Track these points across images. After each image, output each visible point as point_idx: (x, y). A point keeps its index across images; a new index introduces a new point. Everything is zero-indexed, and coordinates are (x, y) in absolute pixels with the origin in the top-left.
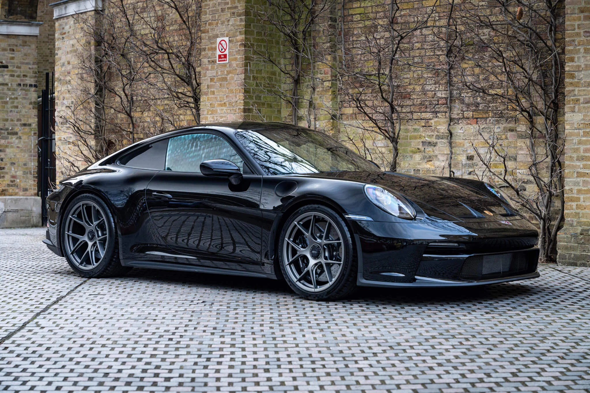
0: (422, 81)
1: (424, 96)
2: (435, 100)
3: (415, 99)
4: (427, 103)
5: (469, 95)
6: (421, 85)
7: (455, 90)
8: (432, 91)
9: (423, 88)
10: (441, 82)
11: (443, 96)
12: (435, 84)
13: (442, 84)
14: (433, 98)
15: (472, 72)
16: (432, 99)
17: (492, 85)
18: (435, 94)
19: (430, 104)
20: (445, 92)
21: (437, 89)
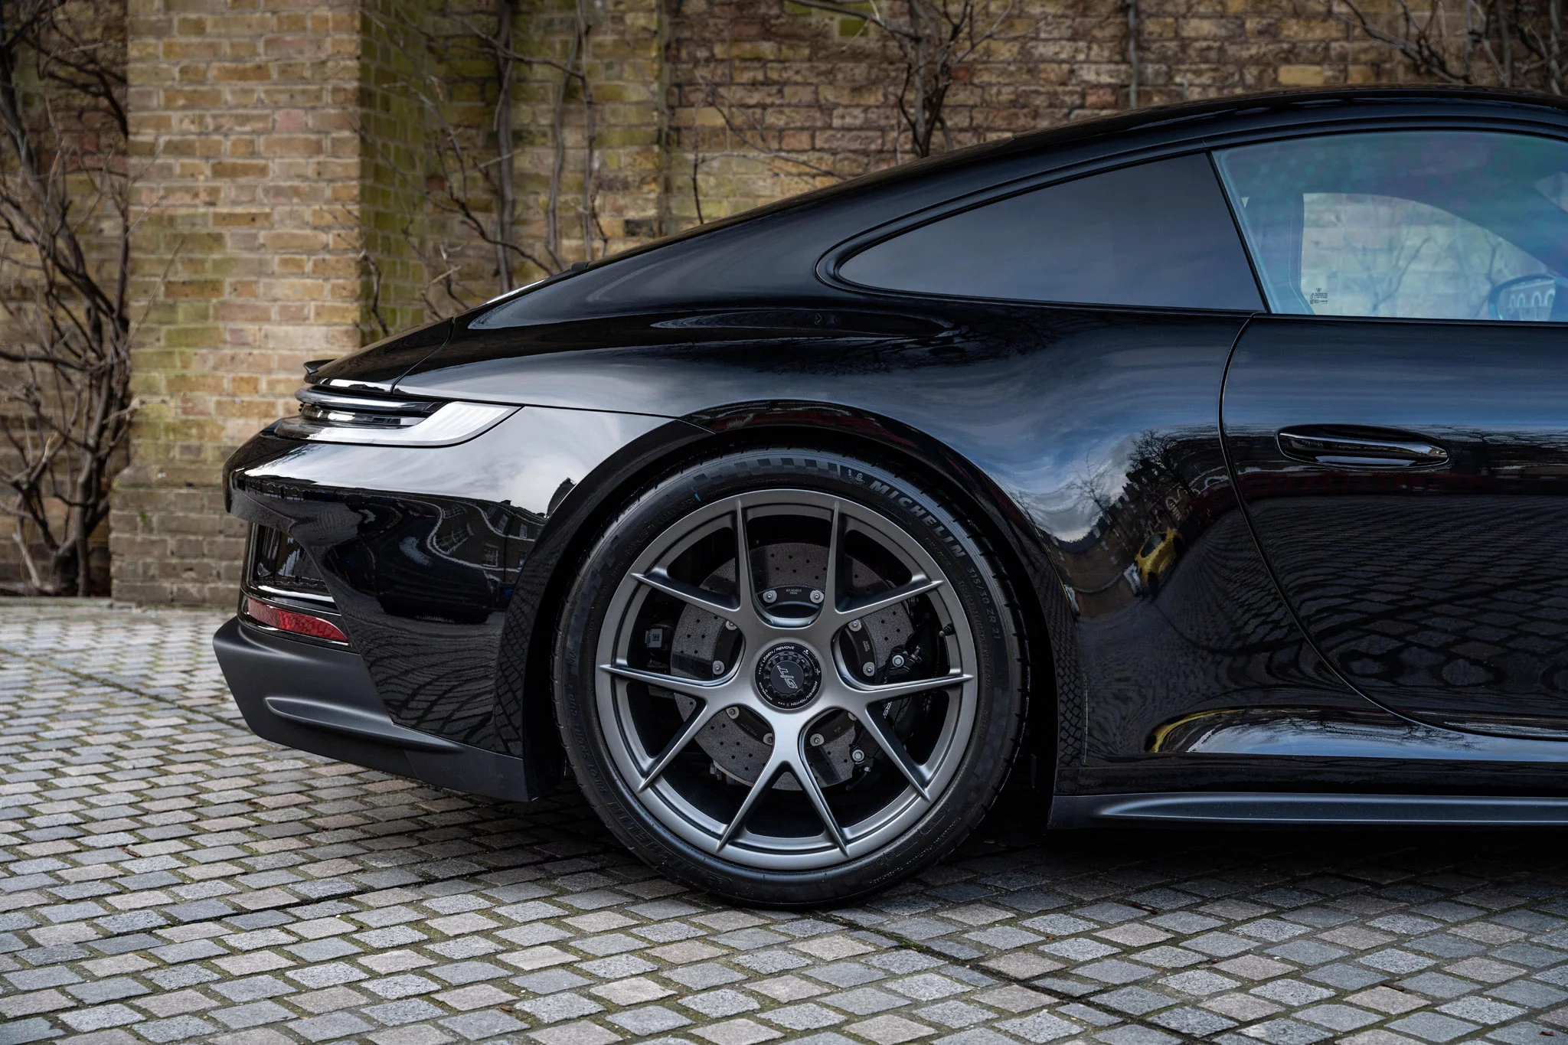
0: (1021, 28)
1: (1025, 77)
2: (1071, 93)
3: (990, 84)
4: (1039, 101)
5: (1205, 79)
6: (1015, 39)
7: (1151, 61)
8: (1062, 62)
9: (1025, 53)
10: (1097, 33)
11: (1105, 79)
12: (1073, 38)
13: (1101, 43)
14: (1064, 84)
15: (1219, 8)
16: (1060, 89)
17: (1290, 51)
18: (1072, 72)
19: (1051, 105)
20: (1112, 67)
21: (1081, 57)
